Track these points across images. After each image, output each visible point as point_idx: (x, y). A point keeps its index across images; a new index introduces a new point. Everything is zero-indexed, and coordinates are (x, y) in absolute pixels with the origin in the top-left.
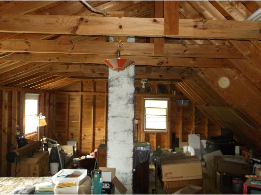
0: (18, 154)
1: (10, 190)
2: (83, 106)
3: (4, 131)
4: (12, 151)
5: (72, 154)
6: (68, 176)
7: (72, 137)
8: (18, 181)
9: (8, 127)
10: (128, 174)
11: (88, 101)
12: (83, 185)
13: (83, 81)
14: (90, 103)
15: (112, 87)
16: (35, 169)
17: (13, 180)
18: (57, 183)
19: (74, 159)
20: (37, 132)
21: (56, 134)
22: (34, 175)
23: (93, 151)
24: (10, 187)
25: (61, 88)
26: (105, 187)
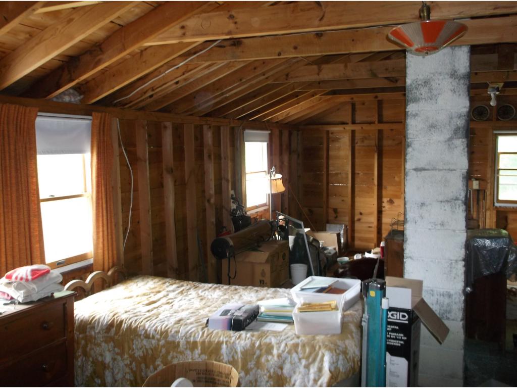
0: (231, 243)
1: (215, 307)
2: (357, 155)
3: (209, 201)
4: (222, 237)
5: (335, 249)
6: (322, 290)
7: (335, 215)
8: (230, 292)
9: (216, 193)
10: (454, 297)
11: (366, 142)
12: (353, 311)
13: (354, 100)
14: (371, 146)
15: (413, 102)
16: (263, 274)
17: (222, 289)
18: (299, 301)
19: (339, 259)
20: (268, 204)
21: (305, 211)
22: (262, 284)
23: (378, 245)
24: (216, 301)
25: (311, 118)
26: (397, 319)
